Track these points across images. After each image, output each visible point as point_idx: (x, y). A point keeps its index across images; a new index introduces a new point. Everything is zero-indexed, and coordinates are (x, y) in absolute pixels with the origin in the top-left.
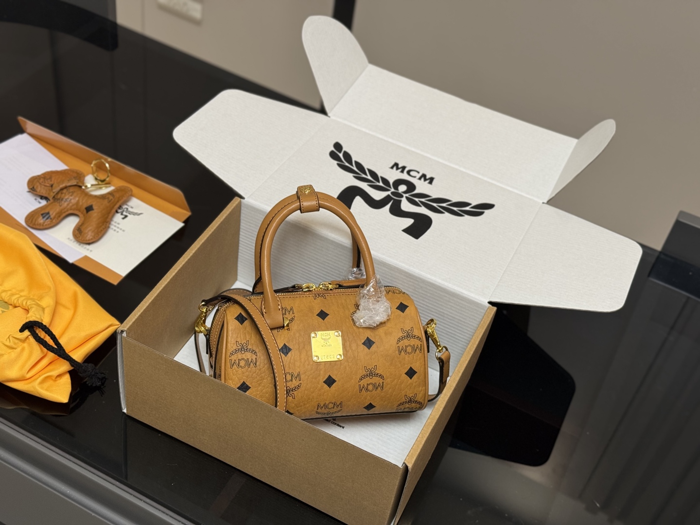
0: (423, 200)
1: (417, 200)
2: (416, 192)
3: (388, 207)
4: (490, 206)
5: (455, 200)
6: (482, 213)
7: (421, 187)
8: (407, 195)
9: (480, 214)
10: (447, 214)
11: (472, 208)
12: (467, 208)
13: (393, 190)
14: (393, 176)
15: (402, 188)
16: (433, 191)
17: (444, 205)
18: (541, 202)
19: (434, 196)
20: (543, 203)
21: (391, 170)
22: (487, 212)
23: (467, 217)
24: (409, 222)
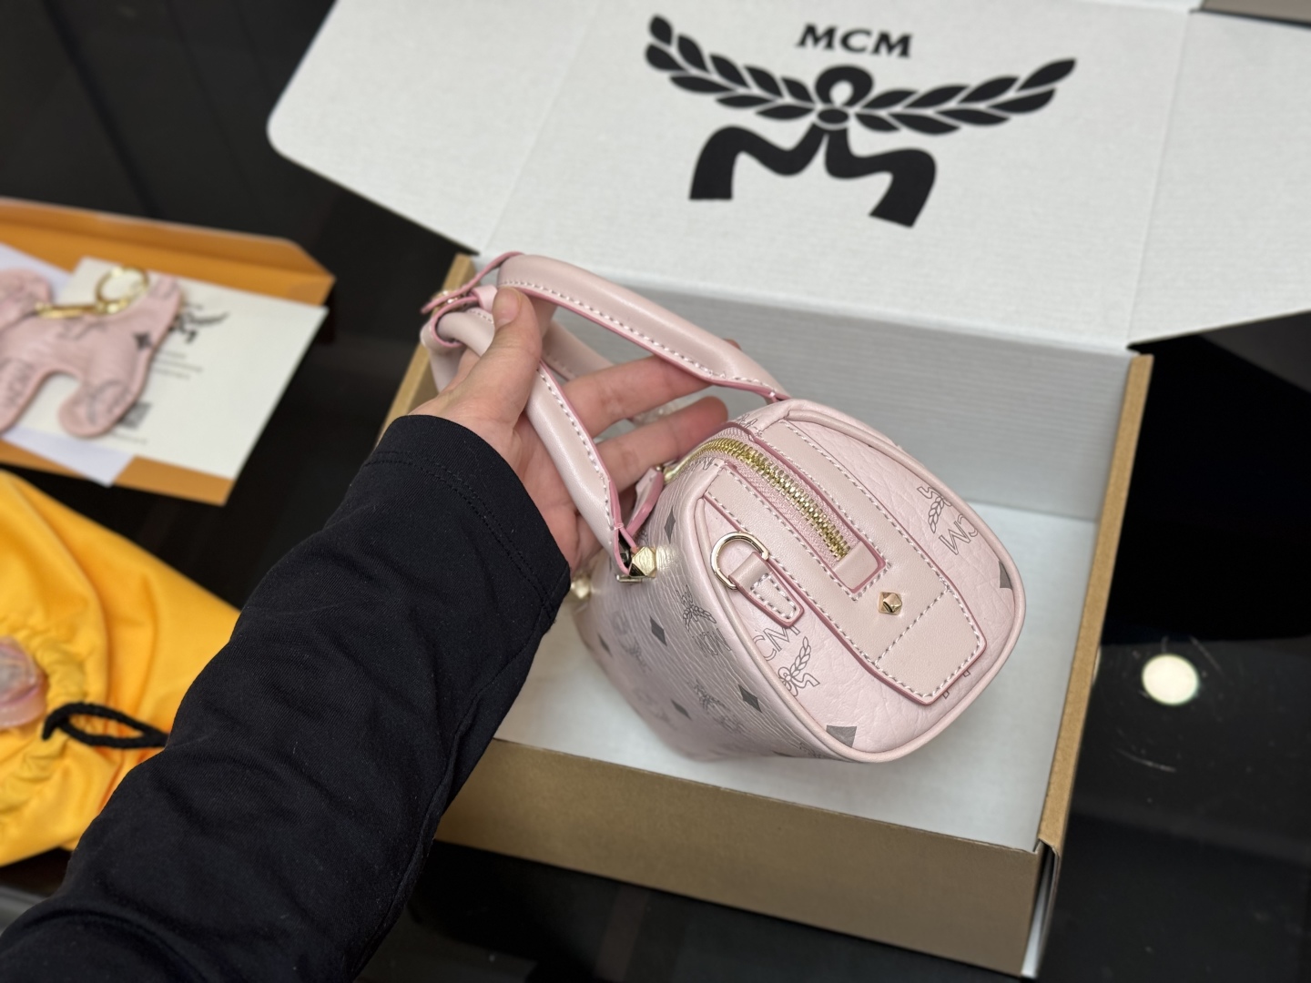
0: (899, 109)
1: (883, 113)
3: (820, 159)
4: (1064, 68)
5: (974, 80)
7: (887, 73)
8: (857, 109)
9: (1045, 99)
10: (967, 130)
11: (1022, 88)
12: (1011, 94)
13: (819, 106)
14: (808, 66)
15: (842, 92)
16: (917, 75)
17: (953, 104)
18: (1186, 9)
19: (923, 86)
20: (1190, 12)
21: (801, 51)
22: (1061, 87)
23: (1017, 120)
24: (880, 183)
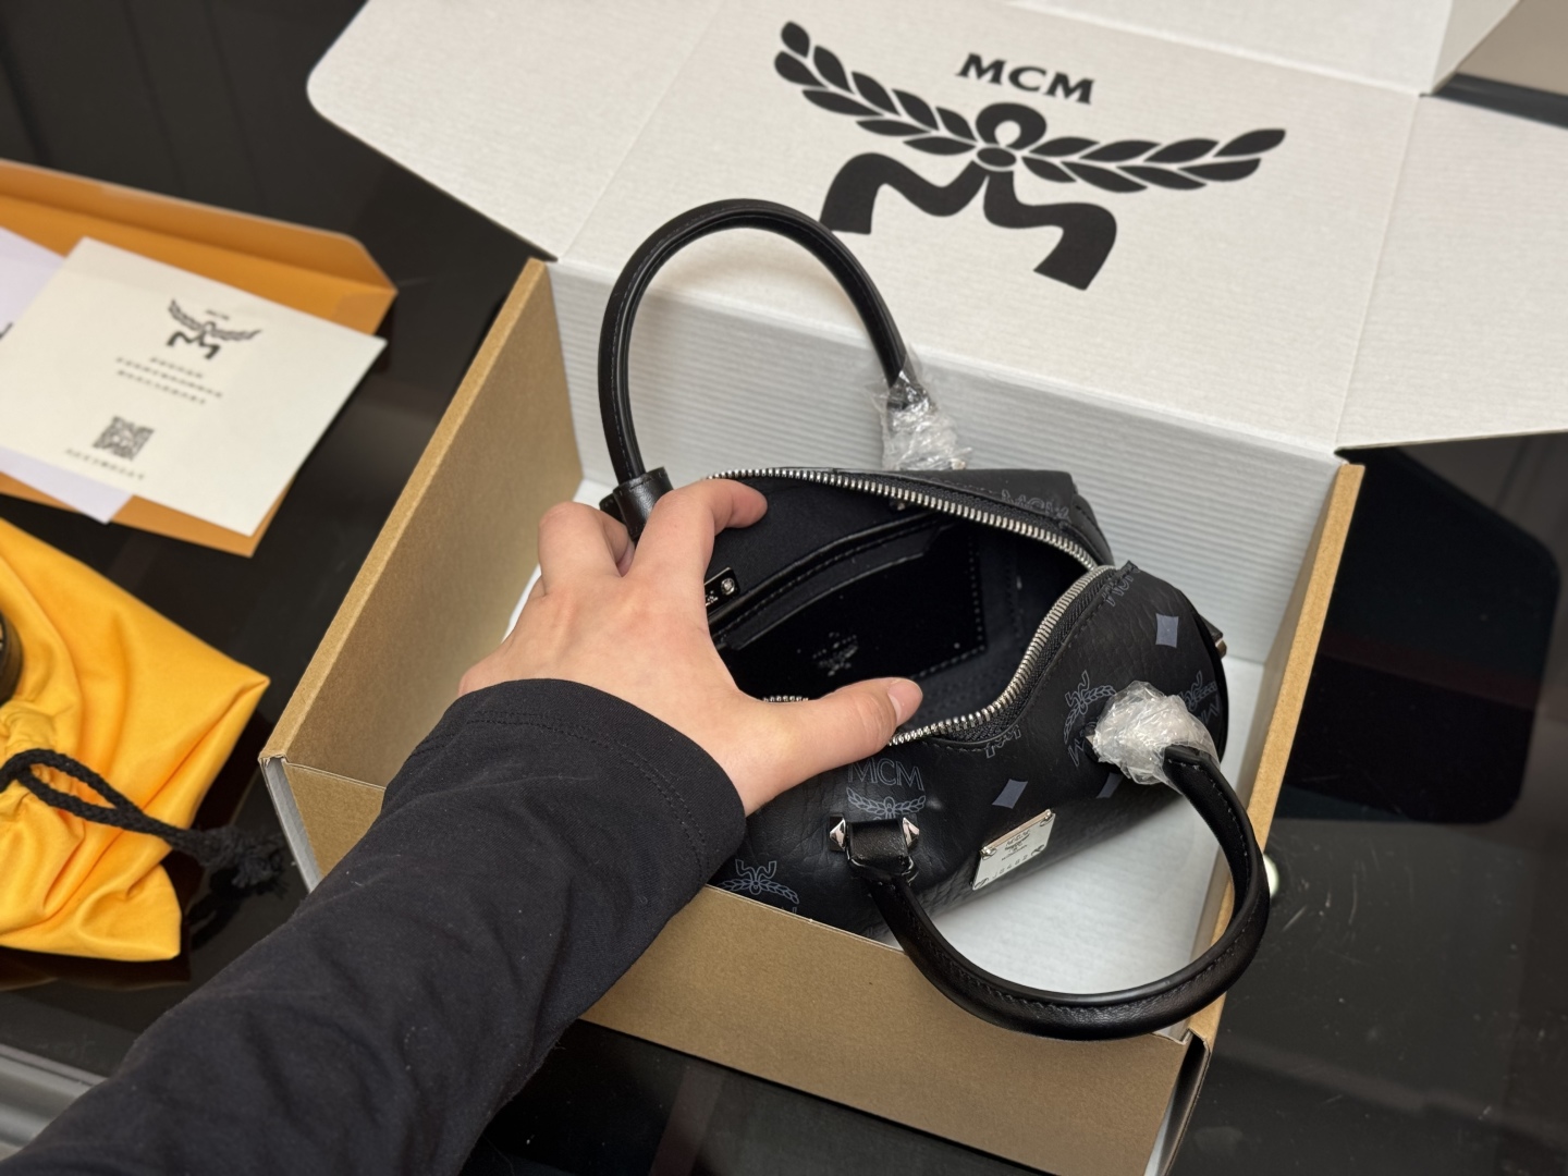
0: (1075, 158)
1: (1056, 161)
2: (1049, 135)
3: (978, 201)
4: (1271, 138)
5: (1165, 139)
6: (1252, 167)
7: (1062, 118)
8: (1026, 152)
9: (1248, 169)
10: (1153, 190)
11: (1222, 153)
14: (972, 97)
16: (1100, 123)
18: (1416, 92)
19: (1105, 139)
20: (1422, 95)
21: (962, 79)
22: (1267, 158)
23: (1212, 186)
24: (1049, 237)
